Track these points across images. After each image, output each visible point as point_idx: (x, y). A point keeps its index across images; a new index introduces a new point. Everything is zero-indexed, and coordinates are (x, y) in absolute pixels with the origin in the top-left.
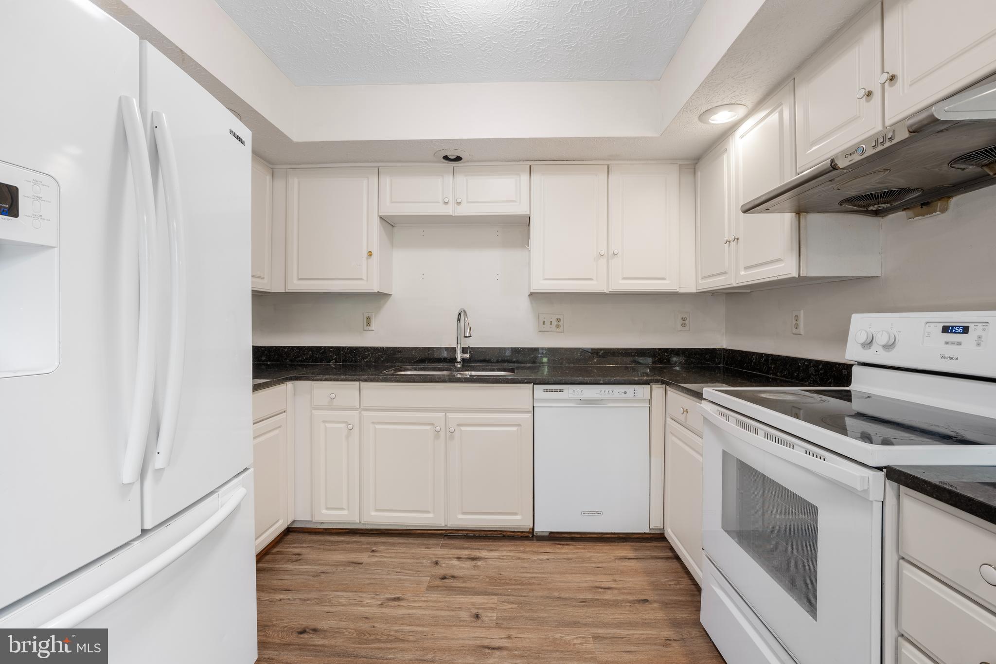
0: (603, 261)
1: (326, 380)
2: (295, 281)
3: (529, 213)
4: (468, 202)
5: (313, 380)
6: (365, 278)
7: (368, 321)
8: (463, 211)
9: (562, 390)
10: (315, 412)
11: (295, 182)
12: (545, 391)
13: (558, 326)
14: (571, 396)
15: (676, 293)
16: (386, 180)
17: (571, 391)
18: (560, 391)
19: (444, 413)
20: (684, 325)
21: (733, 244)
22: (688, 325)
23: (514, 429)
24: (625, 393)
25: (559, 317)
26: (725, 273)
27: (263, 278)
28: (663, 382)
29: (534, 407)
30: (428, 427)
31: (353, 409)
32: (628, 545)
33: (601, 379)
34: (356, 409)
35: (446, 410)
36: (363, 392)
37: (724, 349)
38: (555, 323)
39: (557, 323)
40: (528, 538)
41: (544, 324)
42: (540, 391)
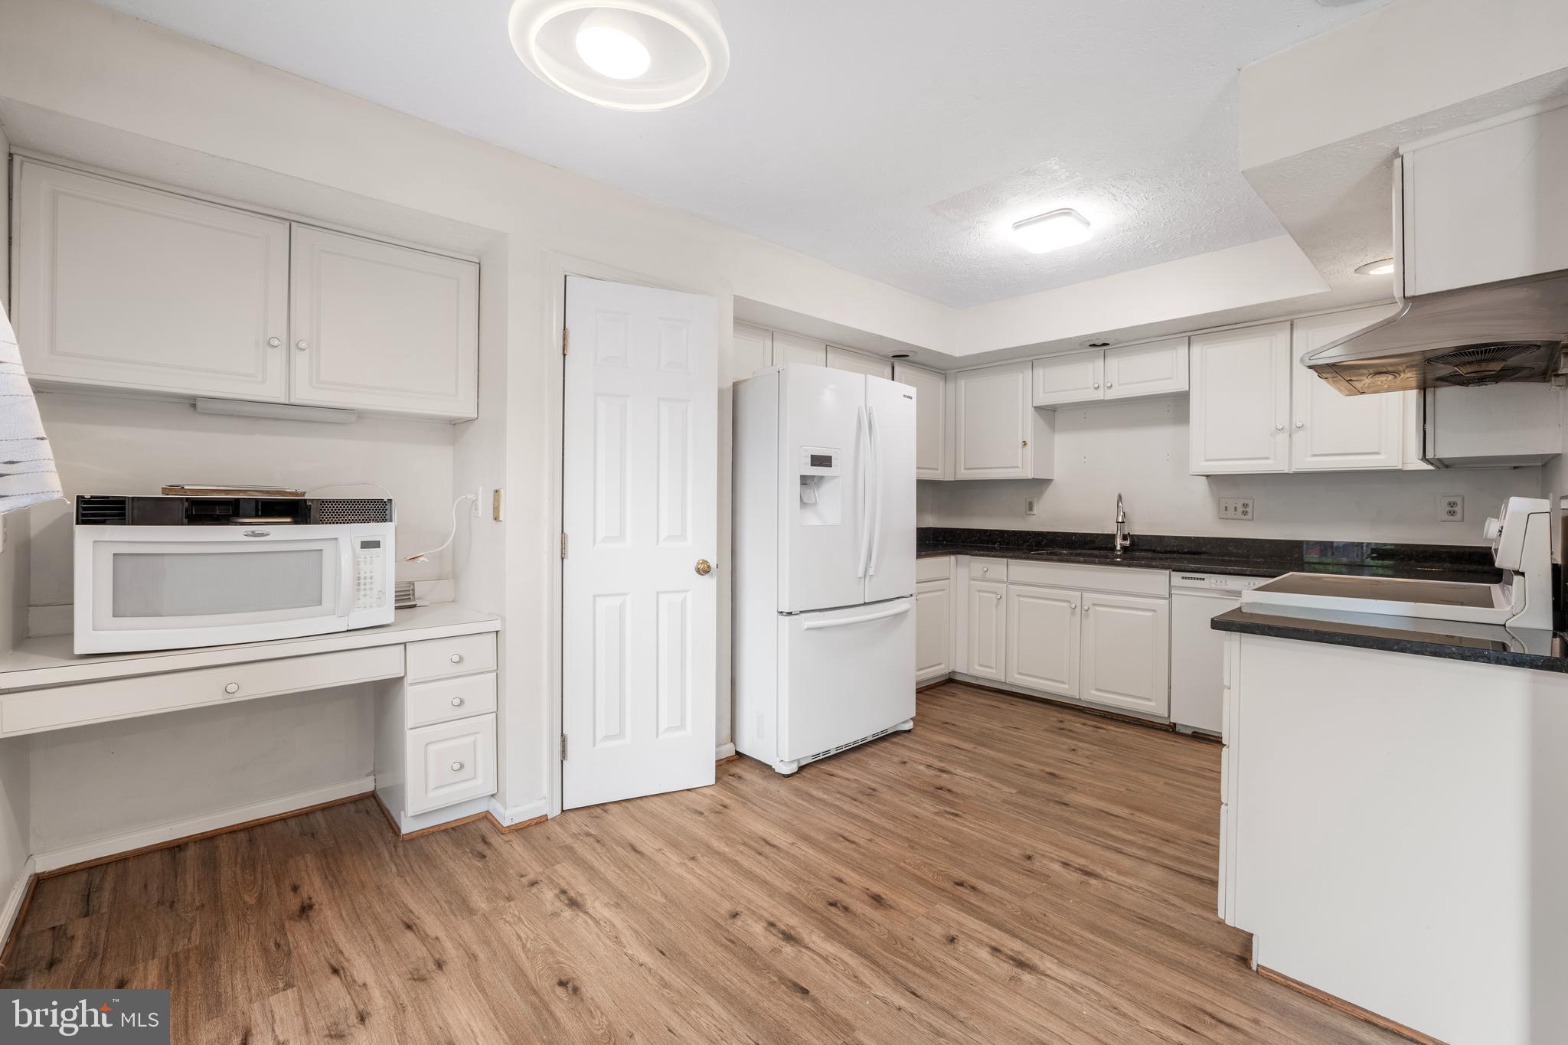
0: (1283, 437)
1: (980, 555)
2: (963, 471)
3: (1188, 389)
4: (1119, 385)
5: (972, 555)
6: (1020, 465)
7: (1031, 507)
8: (1111, 395)
9: (1203, 579)
10: (972, 582)
11: (962, 383)
12: (1183, 578)
13: (1245, 513)
14: (1213, 586)
16: (1040, 372)
17: (1213, 581)
18: (1200, 579)
19: (1081, 593)
22: (1459, 513)
23: (1150, 614)
25: (1246, 502)
27: (937, 469)
29: (1171, 594)
30: (1066, 604)
31: (1001, 582)
33: (1248, 570)
34: (1003, 582)
35: (1083, 590)
36: (1010, 568)
38: (1240, 509)
39: (1244, 509)
40: (1167, 731)
41: (1226, 509)
42: (1177, 578)
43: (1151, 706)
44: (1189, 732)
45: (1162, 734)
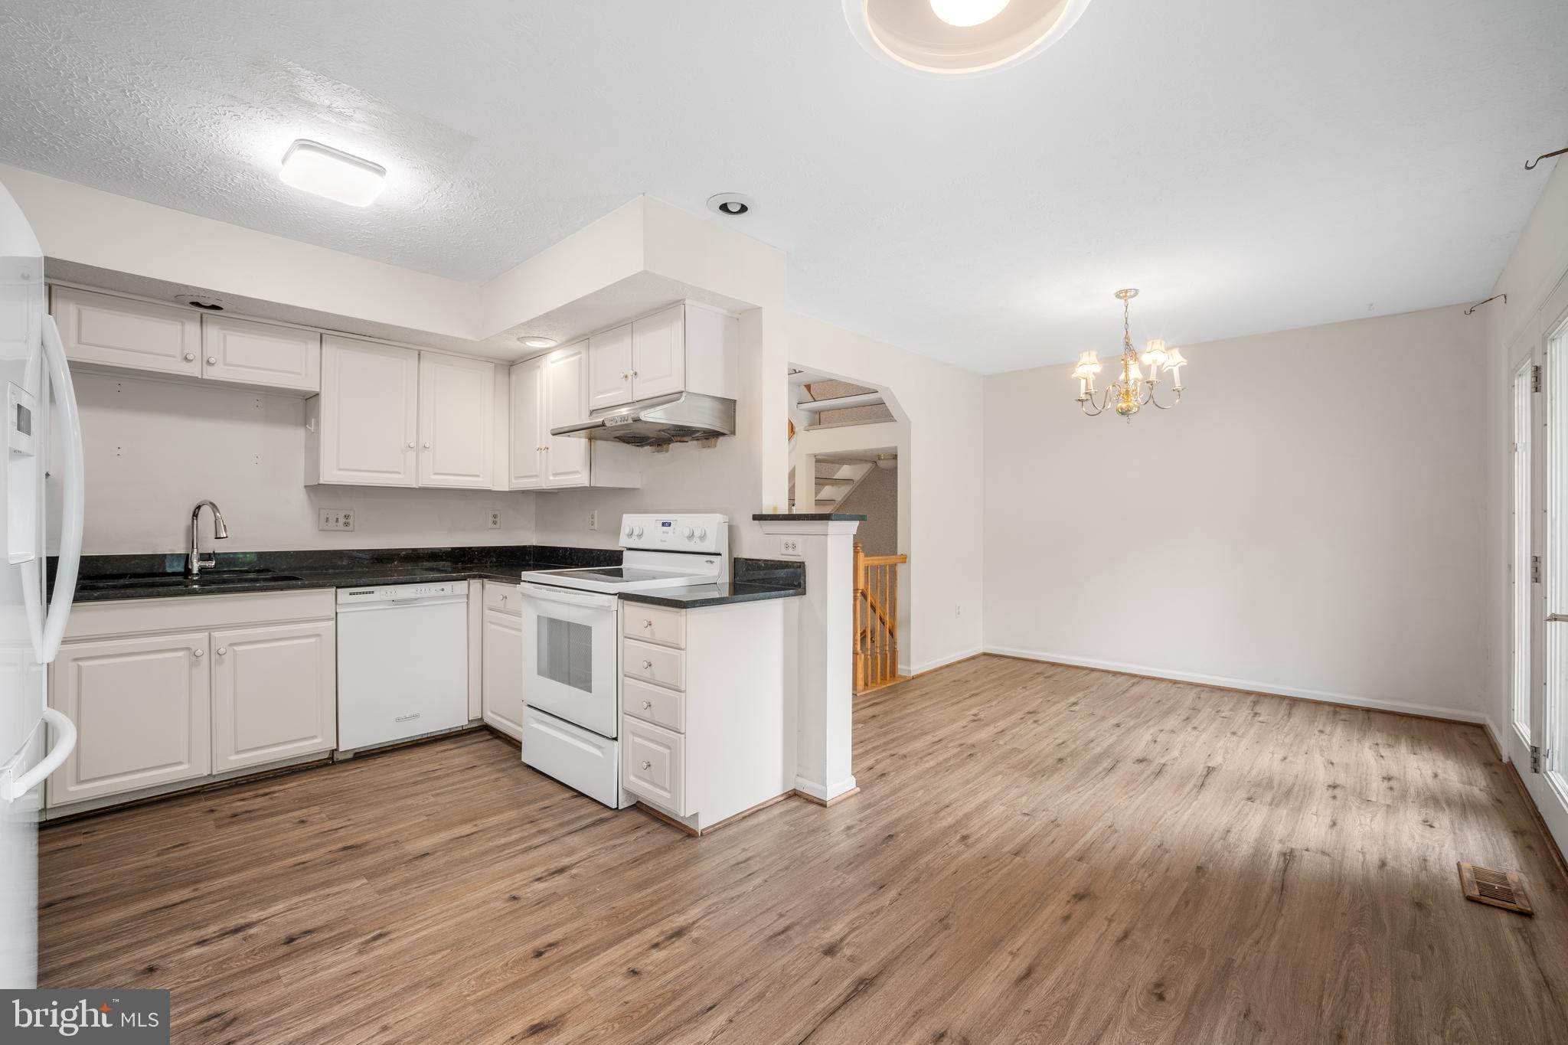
0: (412, 454)
3: (318, 390)
4: (226, 364)
9: (373, 592)
12: (351, 594)
13: (346, 524)
14: (384, 598)
15: (490, 491)
17: (383, 593)
18: (370, 593)
19: (207, 633)
20: (495, 523)
21: (544, 452)
22: (498, 522)
23: (312, 640)
24: (443, 590)
25: (347, 513)
26: (536, 476)
28: (481, 577)
29: (336, 613)
30: (182, 653)
32: (447, 742)
33: (418, 577)
35: (211, 629)
37: (534, 546)
38: (342, 520)
39: (345, 521)
40: (327, 765)
41: (327, 521)
42: (344, 594)
43: (318, 744)
44: (350, 756)
45: (324, 771)
